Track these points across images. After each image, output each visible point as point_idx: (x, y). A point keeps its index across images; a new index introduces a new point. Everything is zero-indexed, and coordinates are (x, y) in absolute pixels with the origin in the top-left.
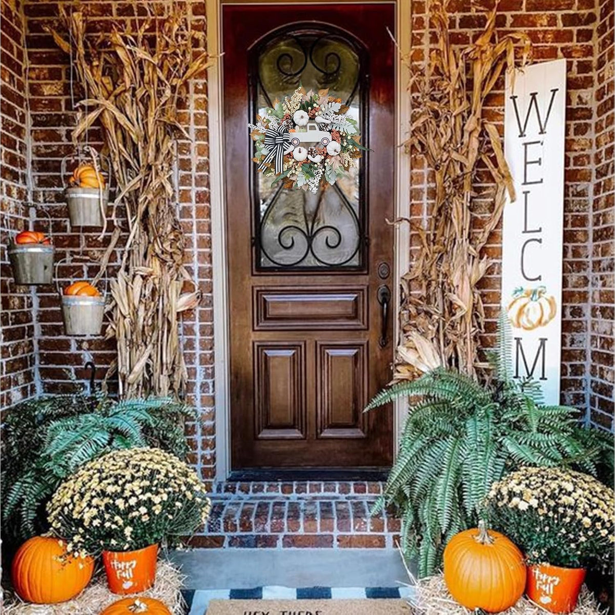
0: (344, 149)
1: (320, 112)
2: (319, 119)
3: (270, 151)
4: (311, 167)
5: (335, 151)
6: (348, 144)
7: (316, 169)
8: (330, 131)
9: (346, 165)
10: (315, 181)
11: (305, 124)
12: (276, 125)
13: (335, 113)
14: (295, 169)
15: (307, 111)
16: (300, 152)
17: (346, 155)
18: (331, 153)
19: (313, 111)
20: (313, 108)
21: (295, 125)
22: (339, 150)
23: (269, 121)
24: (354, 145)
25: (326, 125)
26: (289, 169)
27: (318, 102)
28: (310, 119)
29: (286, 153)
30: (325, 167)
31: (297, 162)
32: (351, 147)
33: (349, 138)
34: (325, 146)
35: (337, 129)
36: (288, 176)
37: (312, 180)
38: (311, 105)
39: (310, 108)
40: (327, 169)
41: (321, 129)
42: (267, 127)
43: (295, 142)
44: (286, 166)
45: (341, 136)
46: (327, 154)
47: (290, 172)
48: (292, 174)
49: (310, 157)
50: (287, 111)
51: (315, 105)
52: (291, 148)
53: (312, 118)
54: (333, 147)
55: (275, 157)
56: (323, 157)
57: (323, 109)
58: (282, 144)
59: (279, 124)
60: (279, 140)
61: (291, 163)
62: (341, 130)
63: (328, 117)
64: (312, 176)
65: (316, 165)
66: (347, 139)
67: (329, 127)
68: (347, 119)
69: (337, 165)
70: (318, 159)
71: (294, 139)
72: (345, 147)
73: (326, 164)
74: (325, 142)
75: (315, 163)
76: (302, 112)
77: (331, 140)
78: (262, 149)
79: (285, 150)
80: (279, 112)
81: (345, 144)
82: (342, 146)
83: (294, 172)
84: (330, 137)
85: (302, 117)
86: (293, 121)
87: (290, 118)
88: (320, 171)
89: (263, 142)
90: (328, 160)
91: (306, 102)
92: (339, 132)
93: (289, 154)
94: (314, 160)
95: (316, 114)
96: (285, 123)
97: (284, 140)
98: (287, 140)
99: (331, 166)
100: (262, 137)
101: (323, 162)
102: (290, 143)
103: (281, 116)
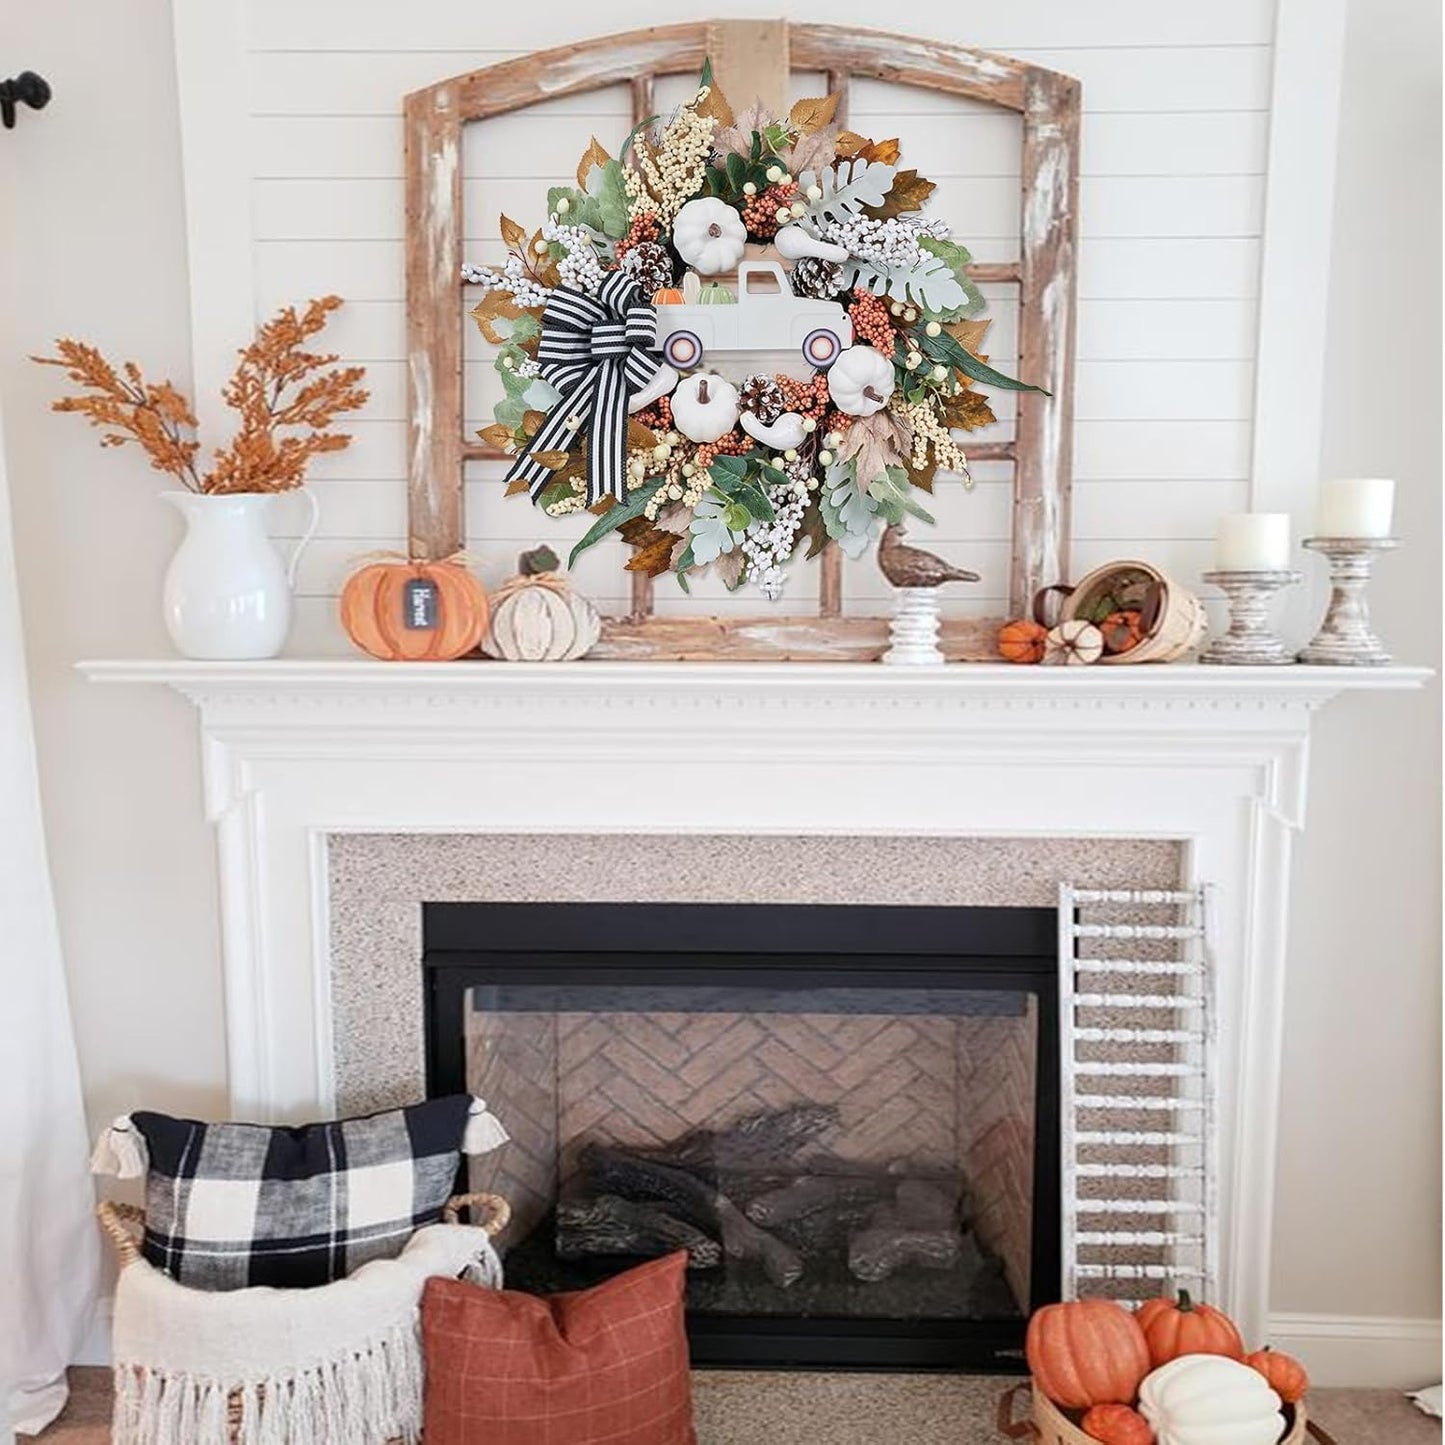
0: (909, 383)
1: (798, 209)
2: (794, 241)
3: (566, 392)
4: (754, 470)
5: (869, 392)
6: (929, 361)
7: (779, 480)
8: (845, 299)
9: (920, 463)
10: (774, 537)
11: (727, 263)
12: (593, 272)
13: (868, 211)
14: (683, 481)
15: (738, 203)
16: (704, 398)
17: (921, 415)
18: (850, 401)
19: (768, 203)
20: (765, 188)
21: (680, 268)
22: (886, 386)
23: (559, 251)
24: (956, 362)
25: (826, 270)
26: (653, 480)
27: (786, 157)
28: (752, 238)
29: (638, 401)
30: (819, 472)
31: (690, 447)
32: (940, 373)
33: (933, 329)
34: (823, 371)
35: (879, 290)
36: (650, 512)
37: (760, 535)
38: (758, 174)
39: (749, 188)
40: (832, 478)
41: (801, 289)
42: (549, 279)
43: (683, 350)
44: (638, 467)
45: (897, 322)
46: (831, 407)
47: (660, 496)
48: (669, 506)
49: (749, 421)
50: (645, 201)
51: (774, 173)
52: (665, 378)
53: (762, 235)
54: (860, 374)
55: (588, 422)
56: (811, 424)
57: (813, 192)
58: (619, 361)
59: (604, 263)
60: (606, 340)
61: (662, 451)
62: (898, 294)
63: (833, 230)
64: (761, 512)
65: (778, 463)
66: (922, 336)
67: (842, 281)
68: (924, 242)
69: (876, 462)
70: (788, 431)
71: (675, 337)
72: (916, 375)
73: (825, 457)
74: (822, 348)
75: (774, 453)
76: (715, 209)
77: (846, 339)
78: (525, 384)
79: (633, 389)
80: (606, 207)
81: (915, 360)
82: (901, 369)
83: (675, 493)
84: (844, 330)
85: (714, 231)
86: (672, 251)
87: (657, 237)
88: (800, 488)
89: (532, 348)
90: (833, 438)
91: (735, 157)
92: (885, 302)
93: (655, 408)
94: (773, 437)
95: (781, 215)
96: (632, 259)
97: (630, 343)
98: (644, 343)
99: (851, 465)
100: (528, 328)
101: (811, 446)
102: (658, 357)
103: (614, 226)
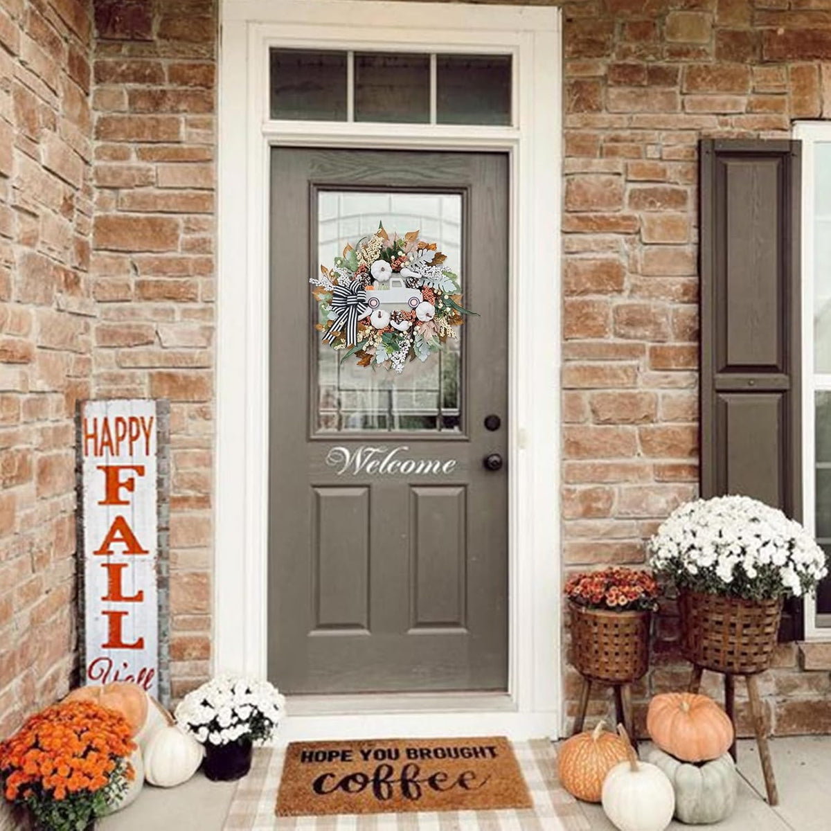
0: (439, 312)
1: (407, 263)
2: (406, 272)
3: (340, 315)
4: (394, 337)
5: (427, 315)
6: (445, 306)
7: (402, 340)
8: (421, 288)
9: (442, 335)
10: (400, 355)
11: (387, 278)
12: (348, 281)
13: (428, 264)
14: (374, 340)
15: (390, 261)
16: (380, 317)
17: (443, 321)
18: (422, 317)
19: (398, 261)
20: (397, 257)
21: (373, 280)
22: (432, 313)
23: (338, 275)
24: (453, 306)
25: (415, 280)
26: (365, 340)
27: (403, 248)
28: (394, 271)
29: (361, 317)
30: (413, 337)
31: (376, 330)
32: (448, 309)
33: (446, 297)
34: (414, 309)
35: (431, 286)
36: (364, 348)
37: (396, 355)
38: (395, 253)
39: (393, 257)
40: (417, 340)
41: (408, 286)
42: (335, 283)
43: (374, 303)
44: (361, 336)
45: (436, 295)
46: (417, 319)
47: (367, 344)
48: (370, 347)
49: (393, 323)
50: (363, 261)
51: (400, 253)
52: (368, 311)
53: (397, 271)
54: (425, 310)
55: (347, 323)
56: (411, 324)
57: (411, 259)
58: (355, 306)
59: (351, 278)
61: (368, 331)
62: (436, 287)
63: (417, 269)
64: (396, 348)
65: (401, 335)
66: (443, 299)
67: (420, 284)
68: (443, 272)
69: (430, 335)
70: (404, 326)
71: (371, 300)
72: (441, 310)
73: (415, 333)
74: (414, 302)
75: (400, 332)
76: (383, 263)
77: (421, 301)
78: (328, 312)
79: (359, 314)
80: (351, 263)
81: (441, 306)
82: (437, 308)
83: (371, 343)
84: (421, 298)
85: (383, 269)
86: (370, 275)
87: (366, 271)
88: (408, 342)
89: (330, 302)
90: (417, 328)
91: (389, 249)
92: (432, 289)
93: (365, 319)
94: (399, 327)
95: (402, 265)
96: (359, 277)
97: (359, 301)
98: (362, 301)
99: (422, 335)
100: (329, 297)
101: (411, 330)
102: (367, 305)
103: (354, 268)
